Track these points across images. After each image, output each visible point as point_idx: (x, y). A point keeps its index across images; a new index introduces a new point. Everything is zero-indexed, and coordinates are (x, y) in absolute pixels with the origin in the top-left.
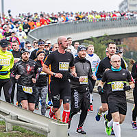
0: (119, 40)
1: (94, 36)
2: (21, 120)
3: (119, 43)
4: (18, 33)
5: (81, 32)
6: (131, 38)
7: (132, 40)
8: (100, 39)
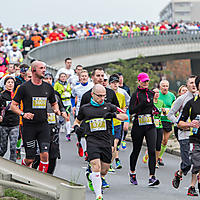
0: (160, 64)
1: (123, 59)
3: (159, 68)
4: (12, 53)
5: (107, 51)
6: (177, 61)
7: (179, 64)
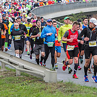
0: (90, 16)
2: (26, 69)
8: (78, 15)
